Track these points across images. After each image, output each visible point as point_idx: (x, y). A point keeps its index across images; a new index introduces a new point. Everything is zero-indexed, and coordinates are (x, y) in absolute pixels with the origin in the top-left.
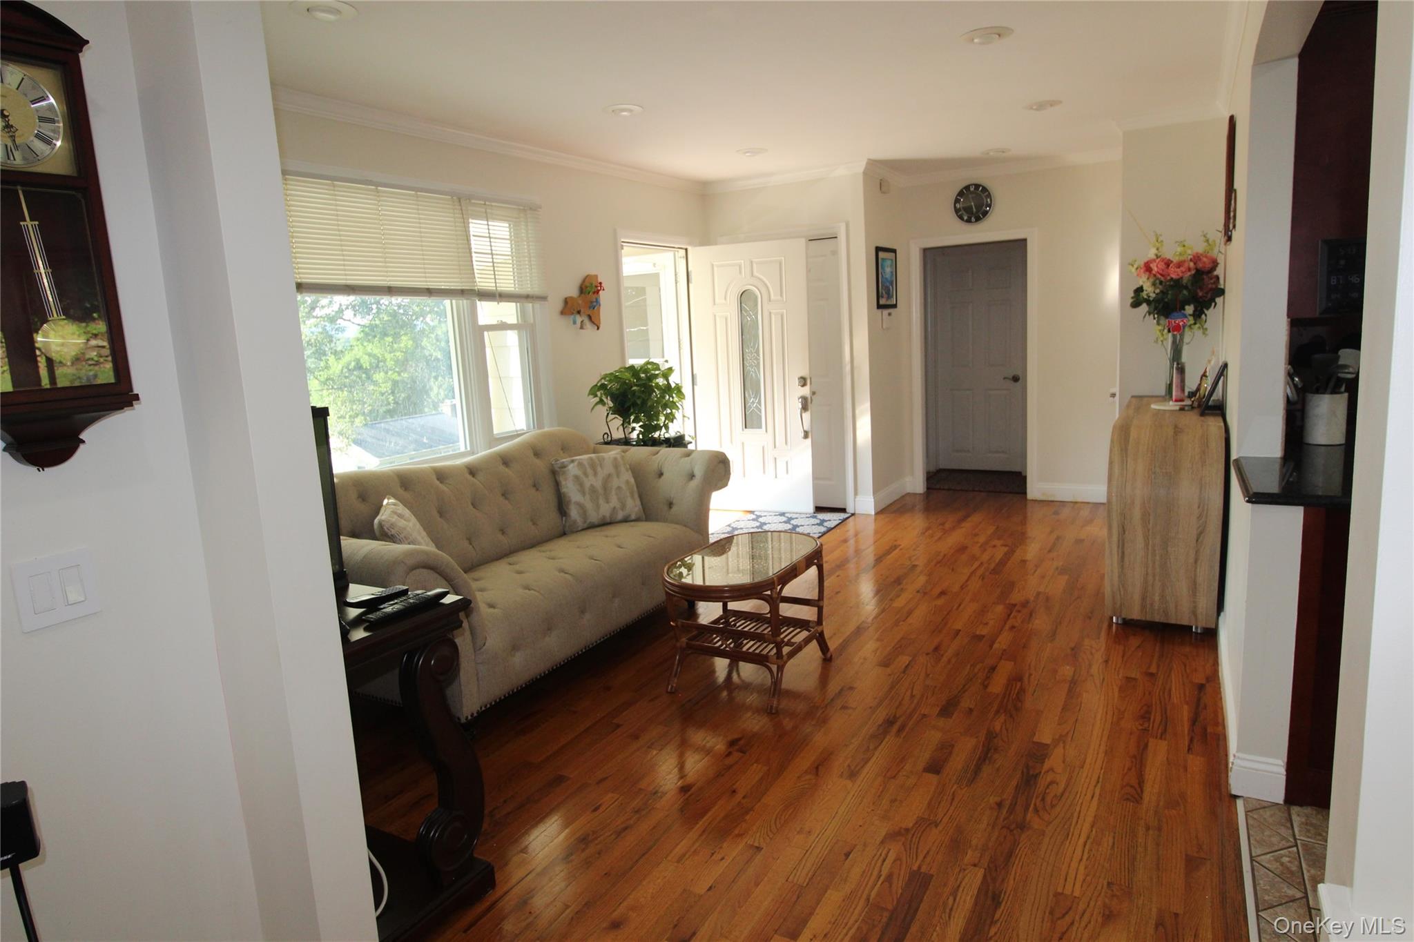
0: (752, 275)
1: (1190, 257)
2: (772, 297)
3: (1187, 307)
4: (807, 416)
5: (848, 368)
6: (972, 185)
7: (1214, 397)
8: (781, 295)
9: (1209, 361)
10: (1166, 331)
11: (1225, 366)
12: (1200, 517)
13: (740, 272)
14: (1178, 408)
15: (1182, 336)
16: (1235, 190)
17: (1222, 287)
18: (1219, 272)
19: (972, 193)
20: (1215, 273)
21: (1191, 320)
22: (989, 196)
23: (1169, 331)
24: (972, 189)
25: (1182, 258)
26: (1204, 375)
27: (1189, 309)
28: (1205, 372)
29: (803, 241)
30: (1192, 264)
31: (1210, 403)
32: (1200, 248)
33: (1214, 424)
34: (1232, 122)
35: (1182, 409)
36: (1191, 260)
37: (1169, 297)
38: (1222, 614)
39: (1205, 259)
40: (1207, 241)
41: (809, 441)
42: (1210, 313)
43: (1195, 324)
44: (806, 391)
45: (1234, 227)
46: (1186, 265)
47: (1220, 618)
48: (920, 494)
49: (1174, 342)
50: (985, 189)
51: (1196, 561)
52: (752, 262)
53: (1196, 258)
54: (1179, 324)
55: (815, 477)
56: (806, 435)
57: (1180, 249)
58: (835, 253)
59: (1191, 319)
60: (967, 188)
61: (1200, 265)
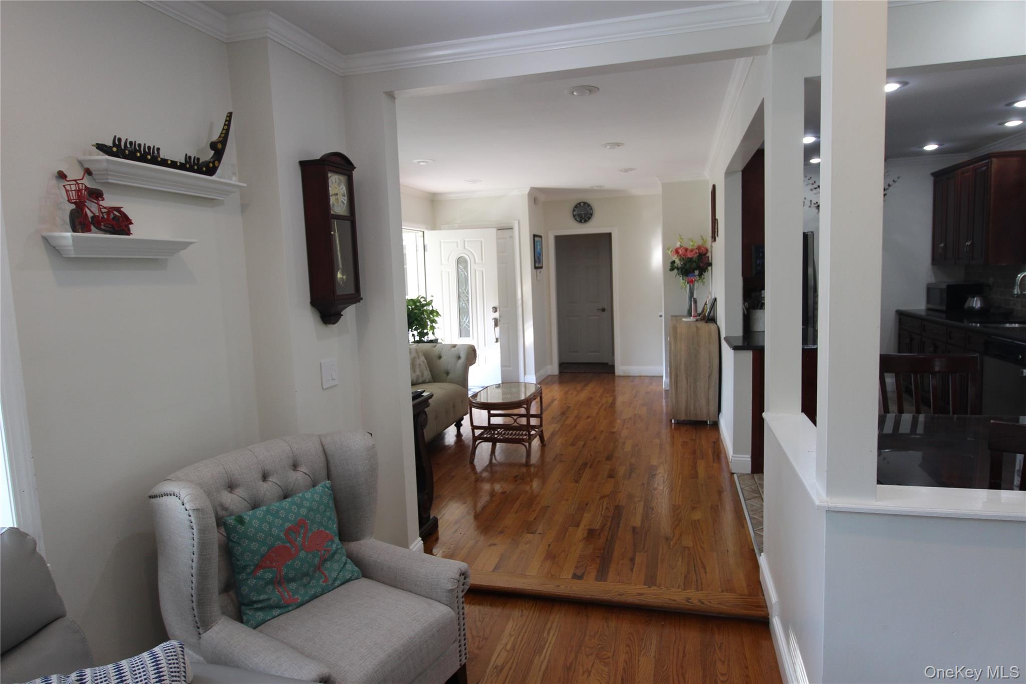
0: (465, 248)
1: (696, 247)
2: (477, 261)
3: (696, 271)
4: (497, 329)
5: (520, 302)
6: (582, 202)
7: (711, 315)
8: (482, 260)
9: (708, 298)
10: (686, 283)
11: (716, 299)
12: (709, 368)
13: (457, 246)
14: (695, 320)
15: (694, 286)
16: (717, 220)
17: (711, 262)
18: (709, 254)
19: (582, 207)
20: (707, 255)
21: (698, 278)
22: (591, 209)
23: (688, 283)
24: (582, 204)
25: (693, 248)
26: (706, 304)
27: (697, 272)
28: (706, 302)
29: (495, 230)
30: (697, 251)
31: (709, 317)
32: (700, 243)
33: (712, 326)
34: (714, 187)
35: (697, 320)
36: (697, 249)
37: (688, 266)
38: (720, 414)
39: (703, 248)
40: (704, 240)
41: (499, 344)
42: (706, 274)
43: (699, 280)
44: (497, 315)
45: (718, 236)
46: (695, 251)
48: (556, 375)
49: (690, 288)
50: (589, 205)
51: (708, 389)
52: (464, 241)
53: (699, 248)
54: (692, 280)
55: (502, 366)
56: (497, 341)
57: (691, 243)
58: (512, 237)
59: (698, 277)
60: (579, 204)
61: (701, 251)
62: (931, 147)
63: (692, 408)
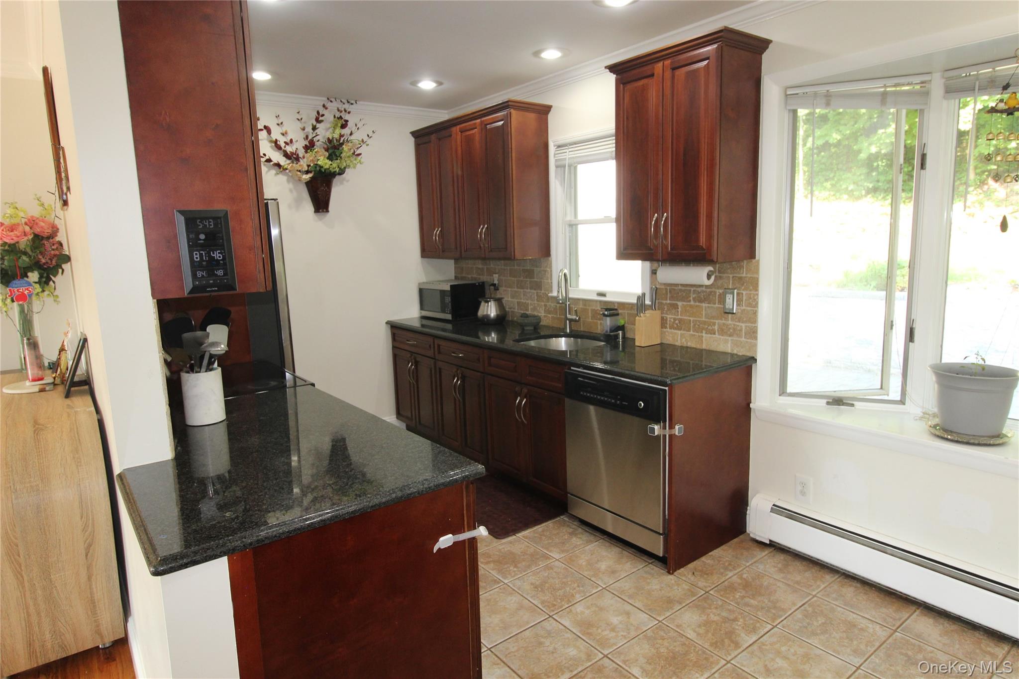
1: (23, 221)
3: (30, 274)
7: (79, 372)
9: (66, 334)
10: (9, 300)
11: (85, 340)
12: (84, 530)
14: (36, 389)
15: (30, 303)
16: (63, 148)
17: (67, 253)
18: (61, 237)
20: (57, 239)
21: (38, 288)
23: (13, 301)
25: (15, 221)
26: (62, 350)
27: (34, 276)
28: (63, 345)
30: (27, 228)
31: (76, 379)
32: (35, 211)
33: (82, 404)
34: (45, 71)
35: (42, 390)
36: (26, 224)
37: (6, 263)
38: (130, 620)
39: (42, 224)
40: (43, 205)
42: (58, 279)
43: (43, 291)
45: (68, 189)
46: (21, 228)
47: (129, 625)
49: (22, 311)
51: (89, 578)
53: (32, 222)
54: (23, 293)
57: (9, 211)
59: (37, 286)
61: (38, 230)
62: (427, 85)
63: (48, 636)
